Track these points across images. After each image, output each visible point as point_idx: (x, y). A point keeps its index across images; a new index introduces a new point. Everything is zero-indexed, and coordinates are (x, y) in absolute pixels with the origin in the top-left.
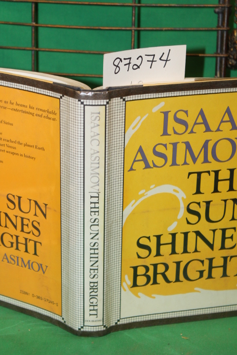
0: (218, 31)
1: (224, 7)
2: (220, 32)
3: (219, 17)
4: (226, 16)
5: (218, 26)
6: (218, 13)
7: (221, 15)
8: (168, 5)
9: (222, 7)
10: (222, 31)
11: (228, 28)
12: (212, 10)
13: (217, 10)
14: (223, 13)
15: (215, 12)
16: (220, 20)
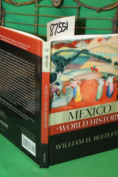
0: (112, 30)
1: (115, 20)
2: (113, 30)
3: (113, 24)
4: (116, 24)
5: (113, 28)
6: (113, 22)
7: (114, 23)
8: (91, 18)
9: (114, 20)
10: (114, 30)
11: (117, 29)
12: (110, 21)
13: (112, 21)
14: (115, 22)
15: (111, 22)
16: (114, 25)
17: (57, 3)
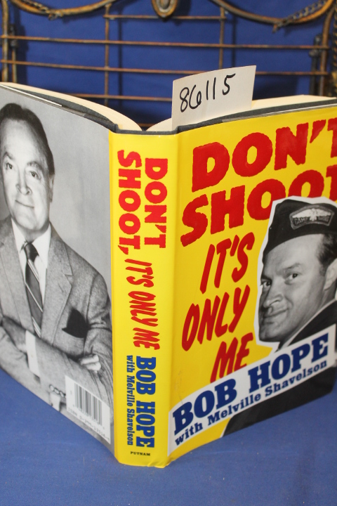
17: (167, 7)
